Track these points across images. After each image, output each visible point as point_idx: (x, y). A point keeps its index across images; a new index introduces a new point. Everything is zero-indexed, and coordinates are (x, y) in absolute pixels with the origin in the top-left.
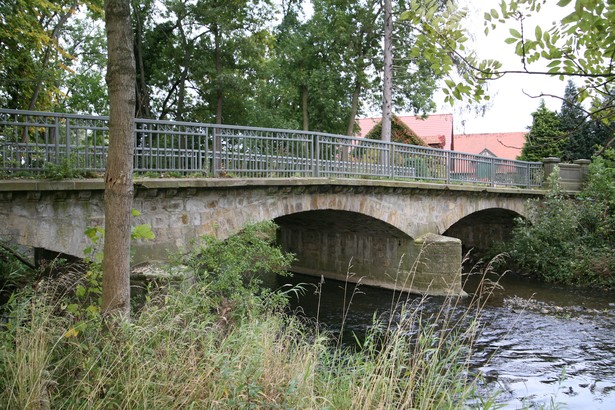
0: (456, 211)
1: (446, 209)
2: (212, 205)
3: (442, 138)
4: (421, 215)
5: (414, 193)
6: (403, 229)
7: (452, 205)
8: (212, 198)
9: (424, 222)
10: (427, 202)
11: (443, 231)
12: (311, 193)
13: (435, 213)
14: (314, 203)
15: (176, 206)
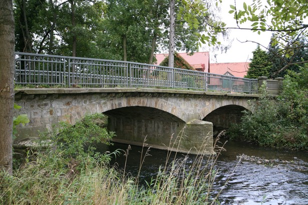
0: (210, 107)
1: (204, 106)
2: (68, 104)
3: (203, 65)
4: (190, 109)
5: (186, 96)
6: (180, 117)
7: (207, 103)
8: (68, 100)
9: (192, 113)
10: (193, 102)
11: (202, 118)
12: (127, 97)
13: (198, 108)
14: (128, 102)
15: (46, 105)
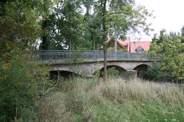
0: (135, 65)
1: (133, 65)
2: (95, 65)
3: (127, 44)
6: (125, 69)
9: (129, 67)
10: (129, 63)
11: (132, 69)
12: (109, 62)
13: (131, 66)
15: (90, 65)
